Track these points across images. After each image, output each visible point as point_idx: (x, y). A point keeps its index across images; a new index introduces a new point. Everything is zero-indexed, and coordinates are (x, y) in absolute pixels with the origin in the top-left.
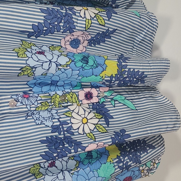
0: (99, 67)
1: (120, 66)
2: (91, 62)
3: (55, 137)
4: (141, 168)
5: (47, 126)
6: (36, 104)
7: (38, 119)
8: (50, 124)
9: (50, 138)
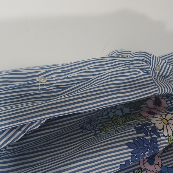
3: (142, 139)
6: (98, 127)
9: (137, 140)
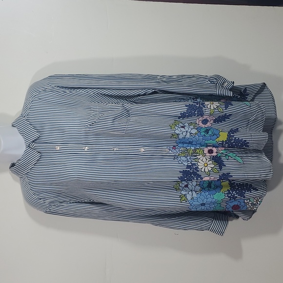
0: (215, 136)
1: (229, 136)
2: (210, 133)
4: (246, 201)
5: (184, 165)
7: (180, 161)
8: (186, 164)
